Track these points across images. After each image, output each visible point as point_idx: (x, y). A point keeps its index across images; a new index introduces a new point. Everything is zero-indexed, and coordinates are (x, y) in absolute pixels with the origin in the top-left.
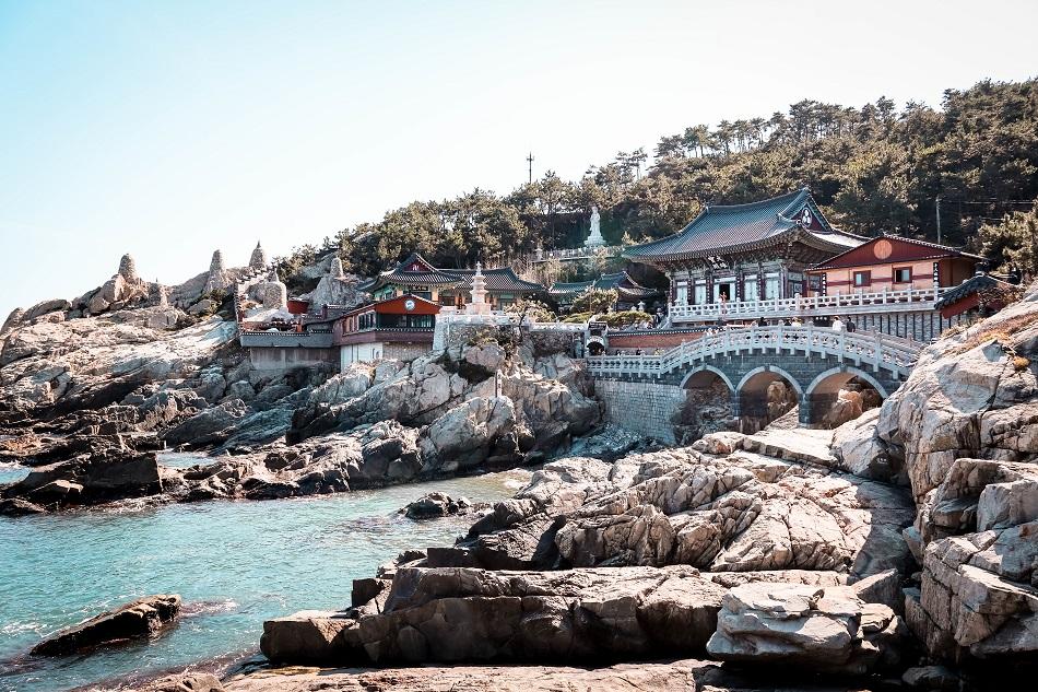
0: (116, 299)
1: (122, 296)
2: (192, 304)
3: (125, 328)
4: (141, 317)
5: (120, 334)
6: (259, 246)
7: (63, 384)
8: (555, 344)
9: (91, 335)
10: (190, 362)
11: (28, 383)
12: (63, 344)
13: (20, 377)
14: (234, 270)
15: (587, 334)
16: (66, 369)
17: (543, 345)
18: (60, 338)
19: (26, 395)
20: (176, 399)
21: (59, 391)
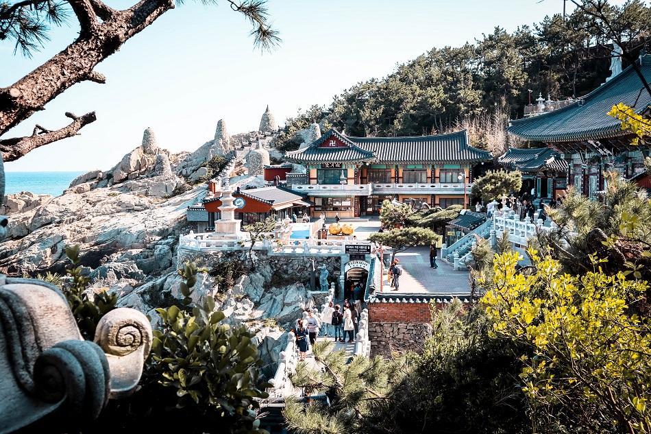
0: (132, 169)
1: (139, 167)
2: (194, 171)
3: (127, 198)
4: (143, 187)
5: (120, 203)
6: (267, 110)
7: (59, 250)
8: (301, 270)
9: (98, 205)
10: (152, 233)
11: (35, 249)
12: (74, 214)
13: (33, 243)
14: (239, 137)
15: (345, 258)
16: (63, 238)
17: (286, 272)
18: (73, 208)
19: (31, 259)
20: (116, 272)
21: (56, 256)
